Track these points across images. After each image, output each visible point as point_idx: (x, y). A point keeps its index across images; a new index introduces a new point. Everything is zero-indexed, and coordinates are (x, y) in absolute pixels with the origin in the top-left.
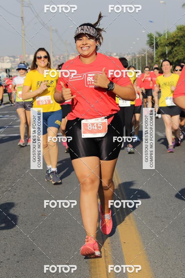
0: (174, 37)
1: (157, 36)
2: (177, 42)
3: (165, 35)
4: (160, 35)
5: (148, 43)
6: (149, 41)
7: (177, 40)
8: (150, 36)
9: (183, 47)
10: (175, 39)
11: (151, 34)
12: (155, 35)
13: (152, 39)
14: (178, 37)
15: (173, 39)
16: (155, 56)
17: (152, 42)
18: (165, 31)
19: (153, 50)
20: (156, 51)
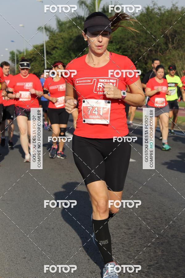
0: (31, 54)
1: (18, 53)
2: (33, 59)
3: (24, 53)
4: (20, 53)
5: (10, 59)
6: (11, 58)
7: (33, 57)
8: (12, 53)
9: (38, 63)
10: (32, 56)
11: (13, 51)
12: (16, 52)
13: (14, 55)
14: (34, 54)
15: (30, 56)
16: (16, 69)
17: (13, 58)
18: (24, 49)
19: (15, 65)
20: (17, 66)
